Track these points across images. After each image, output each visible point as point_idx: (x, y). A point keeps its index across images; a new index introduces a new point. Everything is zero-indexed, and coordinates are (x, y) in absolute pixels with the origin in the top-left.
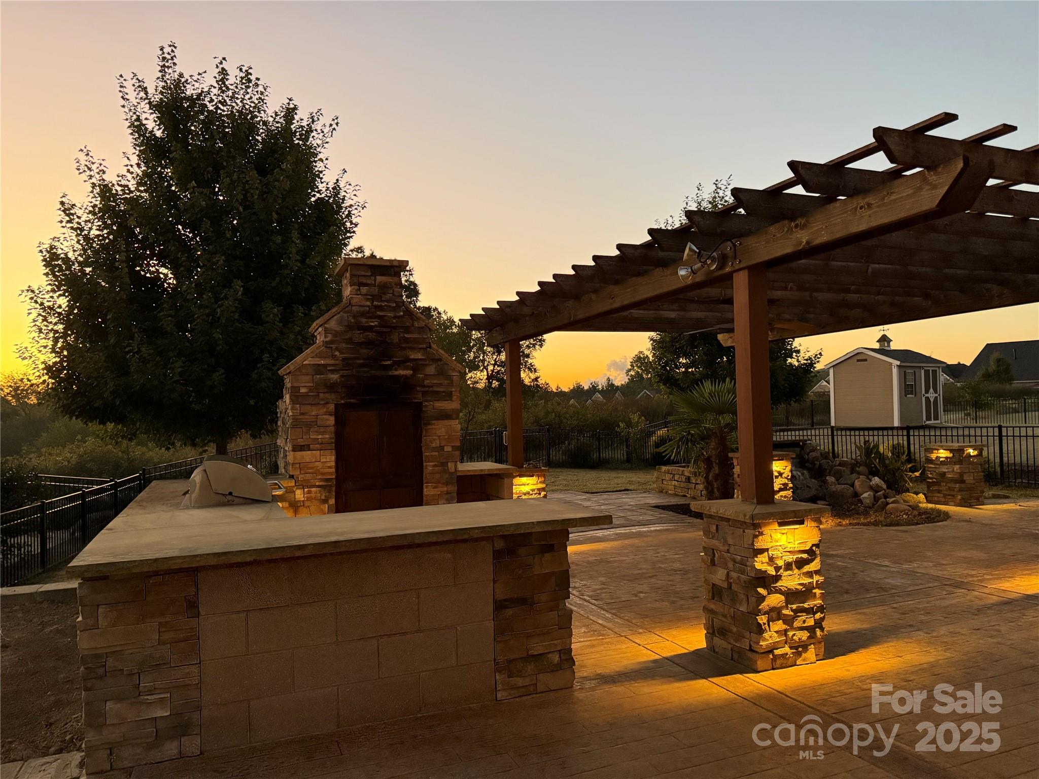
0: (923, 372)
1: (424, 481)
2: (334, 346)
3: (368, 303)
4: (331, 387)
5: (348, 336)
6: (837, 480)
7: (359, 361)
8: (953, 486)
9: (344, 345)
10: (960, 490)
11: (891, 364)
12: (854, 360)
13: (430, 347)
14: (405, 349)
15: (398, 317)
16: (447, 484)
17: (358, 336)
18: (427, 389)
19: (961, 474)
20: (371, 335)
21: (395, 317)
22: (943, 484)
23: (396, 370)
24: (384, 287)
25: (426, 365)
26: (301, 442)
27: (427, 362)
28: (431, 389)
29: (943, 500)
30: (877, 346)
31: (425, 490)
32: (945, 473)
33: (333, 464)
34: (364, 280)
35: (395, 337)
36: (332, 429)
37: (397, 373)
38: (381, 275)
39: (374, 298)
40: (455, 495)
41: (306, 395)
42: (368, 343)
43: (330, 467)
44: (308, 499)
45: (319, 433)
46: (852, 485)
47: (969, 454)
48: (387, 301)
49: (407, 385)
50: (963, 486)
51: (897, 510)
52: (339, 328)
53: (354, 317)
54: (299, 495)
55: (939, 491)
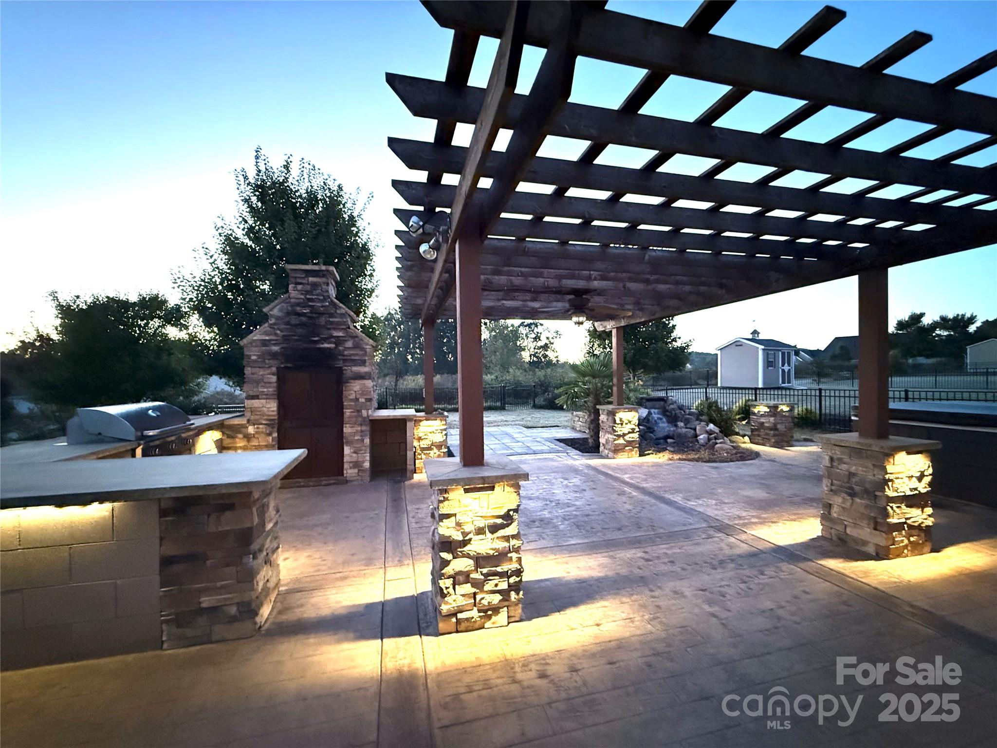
0: (780, 353)
1: (344, 422)
2: (276, 327)
3: (302, 297)
4: (274, 356)
5: (287, 319)
6: (685, 425)
7: (296, 338)
8: (769, 432)
9: (284, 326)
10: (774, 435)
11: (758, 348)
12: (733, 346)
13: (349, 328)
14: (329, 329)
15: (326, 306)
16: (361, 425)
17: (294, 320)
18: (346, 358)
19: (775, 425)
20: (304, 319)
21: (322, 307)
22: (762, 430)
23: (323, 344)
24: (315, 285)
25: (346, 341)
26: (251, 393)
27: (347, 339)
28: (349, 358)
29: (762, 442)
30: (750, 337)
31: (344, 429)
32: (763, 423)
33: (275, 409)
34: (299, 281)
35: (322, 320)
36: (275, 385)
37: (322, 346)
38: (313, 277)
39: (307, 292)
40: (368, 433)
41: (255, 361)
42: (302, 325)
43: (273, 411)
44: (257, 433)
45: (264, 387)
46: (695, 429)
47: (782, 410)
48: (317, 295)
49: (330, 355)
50: (776, 432)
51: (722, 449)
52: (280, 314)
53: (292, 306)
54: (251, 430)
55: (759, 436)
